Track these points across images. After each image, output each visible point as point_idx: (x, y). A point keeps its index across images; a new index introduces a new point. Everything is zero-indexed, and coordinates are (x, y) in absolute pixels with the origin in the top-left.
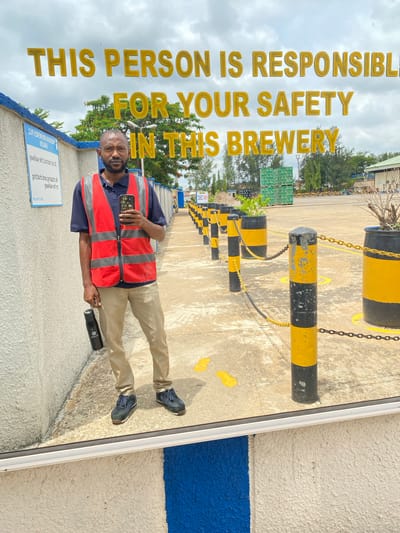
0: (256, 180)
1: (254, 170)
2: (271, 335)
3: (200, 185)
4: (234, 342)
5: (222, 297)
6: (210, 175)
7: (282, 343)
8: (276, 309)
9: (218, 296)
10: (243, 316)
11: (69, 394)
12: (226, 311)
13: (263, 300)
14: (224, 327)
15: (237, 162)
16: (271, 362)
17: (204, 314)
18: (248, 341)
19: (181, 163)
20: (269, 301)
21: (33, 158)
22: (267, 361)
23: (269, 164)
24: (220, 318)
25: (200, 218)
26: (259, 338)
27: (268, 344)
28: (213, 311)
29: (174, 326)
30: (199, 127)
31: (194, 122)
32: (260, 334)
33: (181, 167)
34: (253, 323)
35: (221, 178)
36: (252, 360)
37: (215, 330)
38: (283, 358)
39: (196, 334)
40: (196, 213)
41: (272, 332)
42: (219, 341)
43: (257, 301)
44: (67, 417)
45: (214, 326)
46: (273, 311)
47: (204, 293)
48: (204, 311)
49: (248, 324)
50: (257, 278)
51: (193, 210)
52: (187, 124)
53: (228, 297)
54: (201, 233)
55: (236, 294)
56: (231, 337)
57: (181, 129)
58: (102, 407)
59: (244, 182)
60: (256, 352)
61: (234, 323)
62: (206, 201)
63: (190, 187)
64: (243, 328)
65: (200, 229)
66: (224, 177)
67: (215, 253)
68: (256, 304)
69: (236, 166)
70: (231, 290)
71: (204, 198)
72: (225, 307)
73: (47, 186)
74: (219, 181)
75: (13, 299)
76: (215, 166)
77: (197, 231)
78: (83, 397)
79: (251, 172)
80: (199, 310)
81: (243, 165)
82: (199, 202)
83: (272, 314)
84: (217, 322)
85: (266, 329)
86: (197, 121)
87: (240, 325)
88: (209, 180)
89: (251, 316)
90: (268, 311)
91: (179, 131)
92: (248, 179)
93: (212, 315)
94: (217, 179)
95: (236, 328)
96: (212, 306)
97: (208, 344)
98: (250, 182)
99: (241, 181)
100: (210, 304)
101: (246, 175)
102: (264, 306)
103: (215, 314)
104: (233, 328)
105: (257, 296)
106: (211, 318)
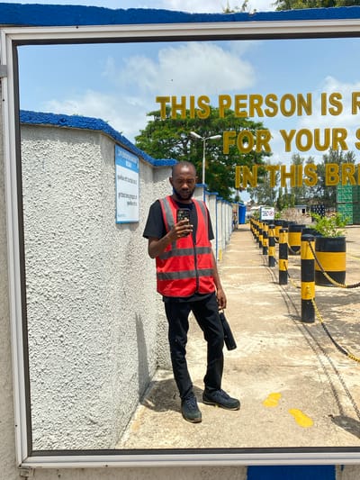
0: (331, 194)
3: (264, 200)
4: (309, 378)
5: (293, 327)
6: (276, 188)
9: (288, 326)
10: (317, 351)
12: (297, 344)
13: (341, 335)
14: (296, 360)
17: (272, 346)
18: (325, 379)
20: (349, 336)
21: (120, 178)
22: (347, 403)
24: (291, 351)
25: (265, 237)
28: (283, 342)
29: (240, 355)
32: (338, 373)
35: (289, 192)
36: (330, 400)
37: (286, 363)
40: (260, 230)
41: (353, 372)
42: (292, 377)
43: (335, 335)
44: (133, 438)
45: (285, 360)
46: (354, 348)
47: (271, 321)
48: (271, 342)
49: (323, 360)
50: (334, 309)
51: (256, 227)
53: (299, 328)
54: (265, 252)
55: (309, 325)
56: (305, 373)
58: (166, 432)
59: (316, 197)
61: (307, 357)
62: (271, 218)
63: (252, 202)
64: (318, 364)
65: (265, 250)
66: (291, 191)
67: (283, 277)
70: (303, 321)
71: (269, 214)
72: (297, 339)
73: (129, 203)
74: (286, 195)
75: (96, 311)
77: (261, 251)
78: (147, 419)
79: (325, 186)
80: (266, 340)
82: (263, 218)
83: (352, 351)
84: (289, 355)
85: (347, 368)
87: (315, 361)
88: (274, 193)
90: (349, 347)
92: (322, 193)
93: (282, 347)
94: (283, 193)
95: (310, 363)
96: (282, 337)
97: (278, 378)
98: (323, 197)
99: (312, 195)
100: (279, 334)
101: (319, 190)
102: (343, 342)
103: (285, 345)
104: (306, 363)
105: (335, 329)
106: (281, 349)
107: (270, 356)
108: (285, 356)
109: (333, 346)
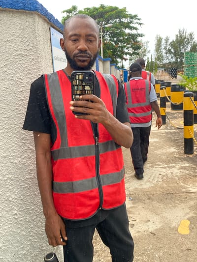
0: (179, 60)
1: (177, 54)
5: (179, 158)
12: (187, 172)
15: (165, 48)
19: (126, 51)
23: (189, 49)
24: (185, 179)
28: (176, 171)
30: (140, 24)
31: (137, 21)
33: (126, 54)
35: (153, 60)
52: (131, 22)
53: (185, 159)
55: (190, 156)
57: (127, 26)
66: (156, 59)
69: (164, 51)
70: (186, 153)
72: (185, 168)
74: (152, 62)
76: (149, 52)
79: (175, 55)
81: (169, 50)
86: (139, 19)
91: (126, 27)
92: (173, 60)
93: (177, 176)
94: (150, 61)
96: (174, 167)
98: (175, 63)
99: (168, 62)
100: (171, 165)
101: (172, 58)
103: (178, 174)
106: (177, 178)
107: (171, 185)
108: (182, 184)
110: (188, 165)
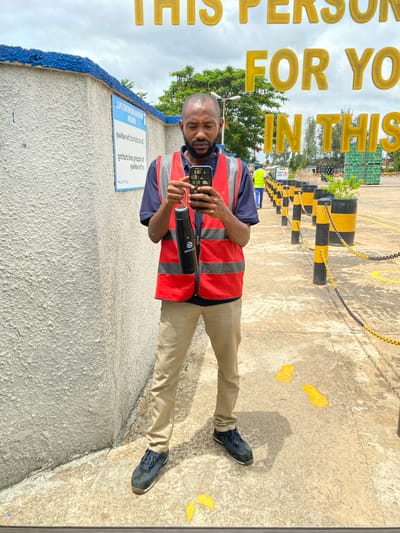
1: (338, 146)
2: (365, 342)
3: (278, 159)
4: (322, 348)
5: (304, 290)
7: (379, 356)
8: (369, 311)
9: (299, 288)
10: (330, 315)
11: (142, 391)
12: (310, 307)
13: (352, 298)
15: (320, 136)
16: (367, 380)
17: (285, 309)
18: (337, 348)
20: (360, 300)
21: (121, 135)
22: (362, 377)
24: (304, 316)
25: (279, 196)
26: (351, 346)
27: (362, 356)
28: (295, 305)
29: (253, 319)
32: (351, 341)
34: (343, 325)
35: (301, 154)
36: (344, 373)
37: (298, 329)
38: (382, 376)
39: (277, 333)
40: (274, 190)
41: (366, 340)
42: (304, 345)
43: (347, 298)
45: (298, 325)
46: (365, 312)
47: (283, 282)
48: (284, 305)
49: (337, 326)
50: (344, 270)
51: (271, 187)
52: (271, 96)
53: (311, 291)
54: (278, 211)
55: (320, 287)
56: (318, 341)
57: (264, 101)
60: (349, 365)
61: (320, 323)
62: (285, 178)
64: (331, 330)
66: (304, 152)
67: (295, 237)
68: (346, 301)
69: (318, 141)
70: (315, 282)
71: (284, 174)
72: (309, 302)
77: (275, 210)
80: (279, 303)
82: (278, 178)
83: (364, 316)
84: (301, 320)
85: (359, 335)
87: (328, 327)
88: (288, 155)
89: (340, 316)
90: (360, 312)
92: (330, 155)
93: (294, 311)
95: (323, 330)
96: (294, 300)
97: (291, 347)
100: (291, 297)
102: (354, 305)
103: (297, 309)
104: (319, 330)
105: (345, 292)
106: (293, 314)
107: (283, 321)
108: (298, 322)
109: (345, 311)
110: (312, 298)
